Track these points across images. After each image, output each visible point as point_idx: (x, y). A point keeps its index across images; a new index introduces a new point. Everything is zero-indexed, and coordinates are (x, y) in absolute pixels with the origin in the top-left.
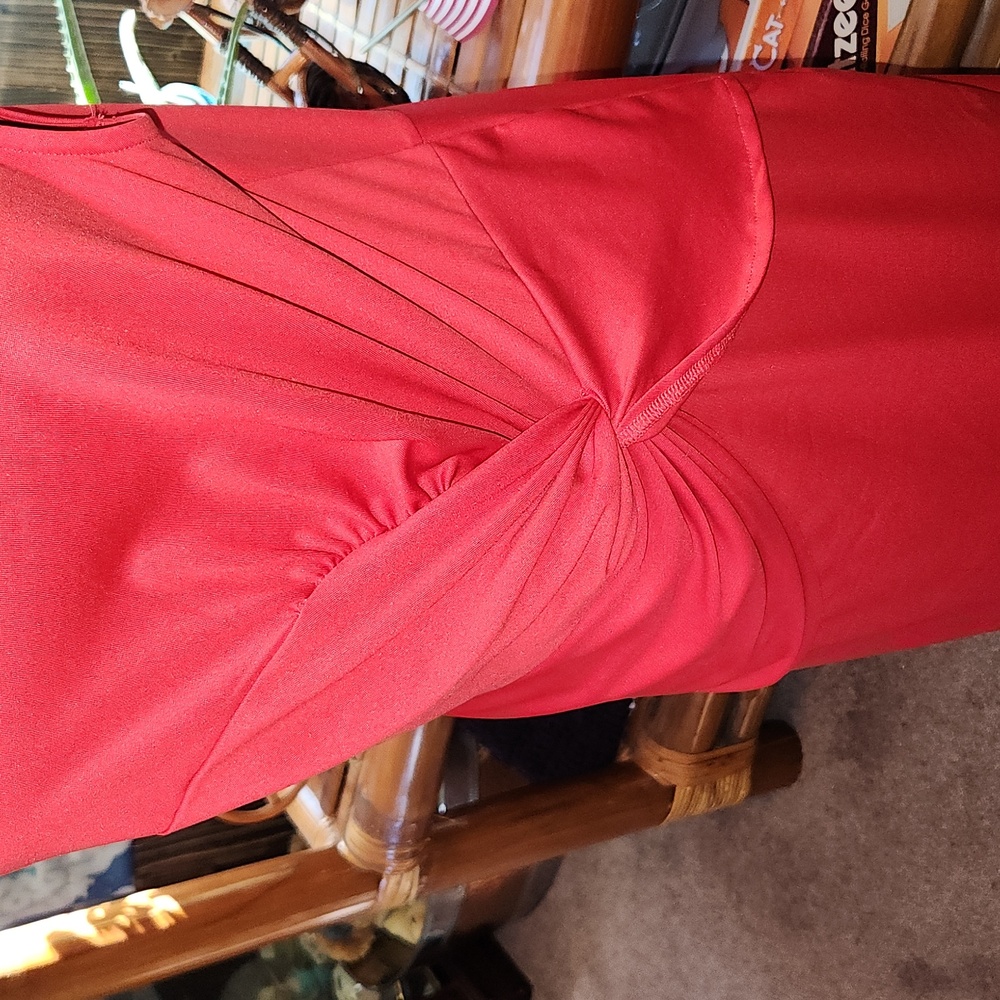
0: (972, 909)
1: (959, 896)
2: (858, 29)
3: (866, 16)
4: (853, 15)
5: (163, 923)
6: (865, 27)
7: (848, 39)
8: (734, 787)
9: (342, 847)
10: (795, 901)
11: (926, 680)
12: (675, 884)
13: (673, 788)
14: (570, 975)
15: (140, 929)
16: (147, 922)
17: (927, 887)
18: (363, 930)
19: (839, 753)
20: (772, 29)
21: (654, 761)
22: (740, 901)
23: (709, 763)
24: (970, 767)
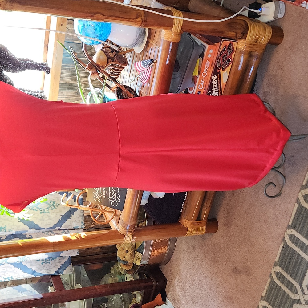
0: (245, 256)
1: (242, 254)
2: (217, 83)
3: (219, 81)
4: (216, 81)
5: (83, 237)
6: (219, 82)
7: (215, 85)
8: (202, 230)
9: (118, 230)
10: (215, 257)
11: (239, 209)
12: (195, 255)
13: (188, 228)
14: (174, 277)
15: (79, 238)
16: (80, 237)
17: (237, 252)
18: (131, 264)
19: (224, 225)
20: (202, 82)
21: (184, 222)
22: (206, 257)
23: (195, 223)
24: (245, 227)
